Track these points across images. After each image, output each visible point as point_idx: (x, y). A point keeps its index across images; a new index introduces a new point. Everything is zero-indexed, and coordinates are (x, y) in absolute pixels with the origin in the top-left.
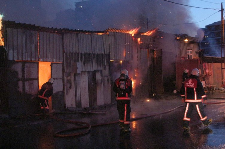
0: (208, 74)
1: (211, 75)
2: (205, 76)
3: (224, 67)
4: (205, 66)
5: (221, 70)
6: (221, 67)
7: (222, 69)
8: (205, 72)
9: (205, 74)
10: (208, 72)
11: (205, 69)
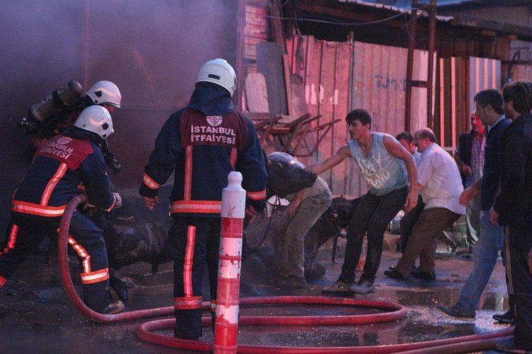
0: (313, 113)
1: (331, 124)
2: (293, 127)
3: (423, 77)
4: (300, 58)
5: (402, 95)
6: (402, 75)
7: (411, 84)
8: (294, 101)
9: (294, 116)
10: (314, 102)
11: (301, 81)
